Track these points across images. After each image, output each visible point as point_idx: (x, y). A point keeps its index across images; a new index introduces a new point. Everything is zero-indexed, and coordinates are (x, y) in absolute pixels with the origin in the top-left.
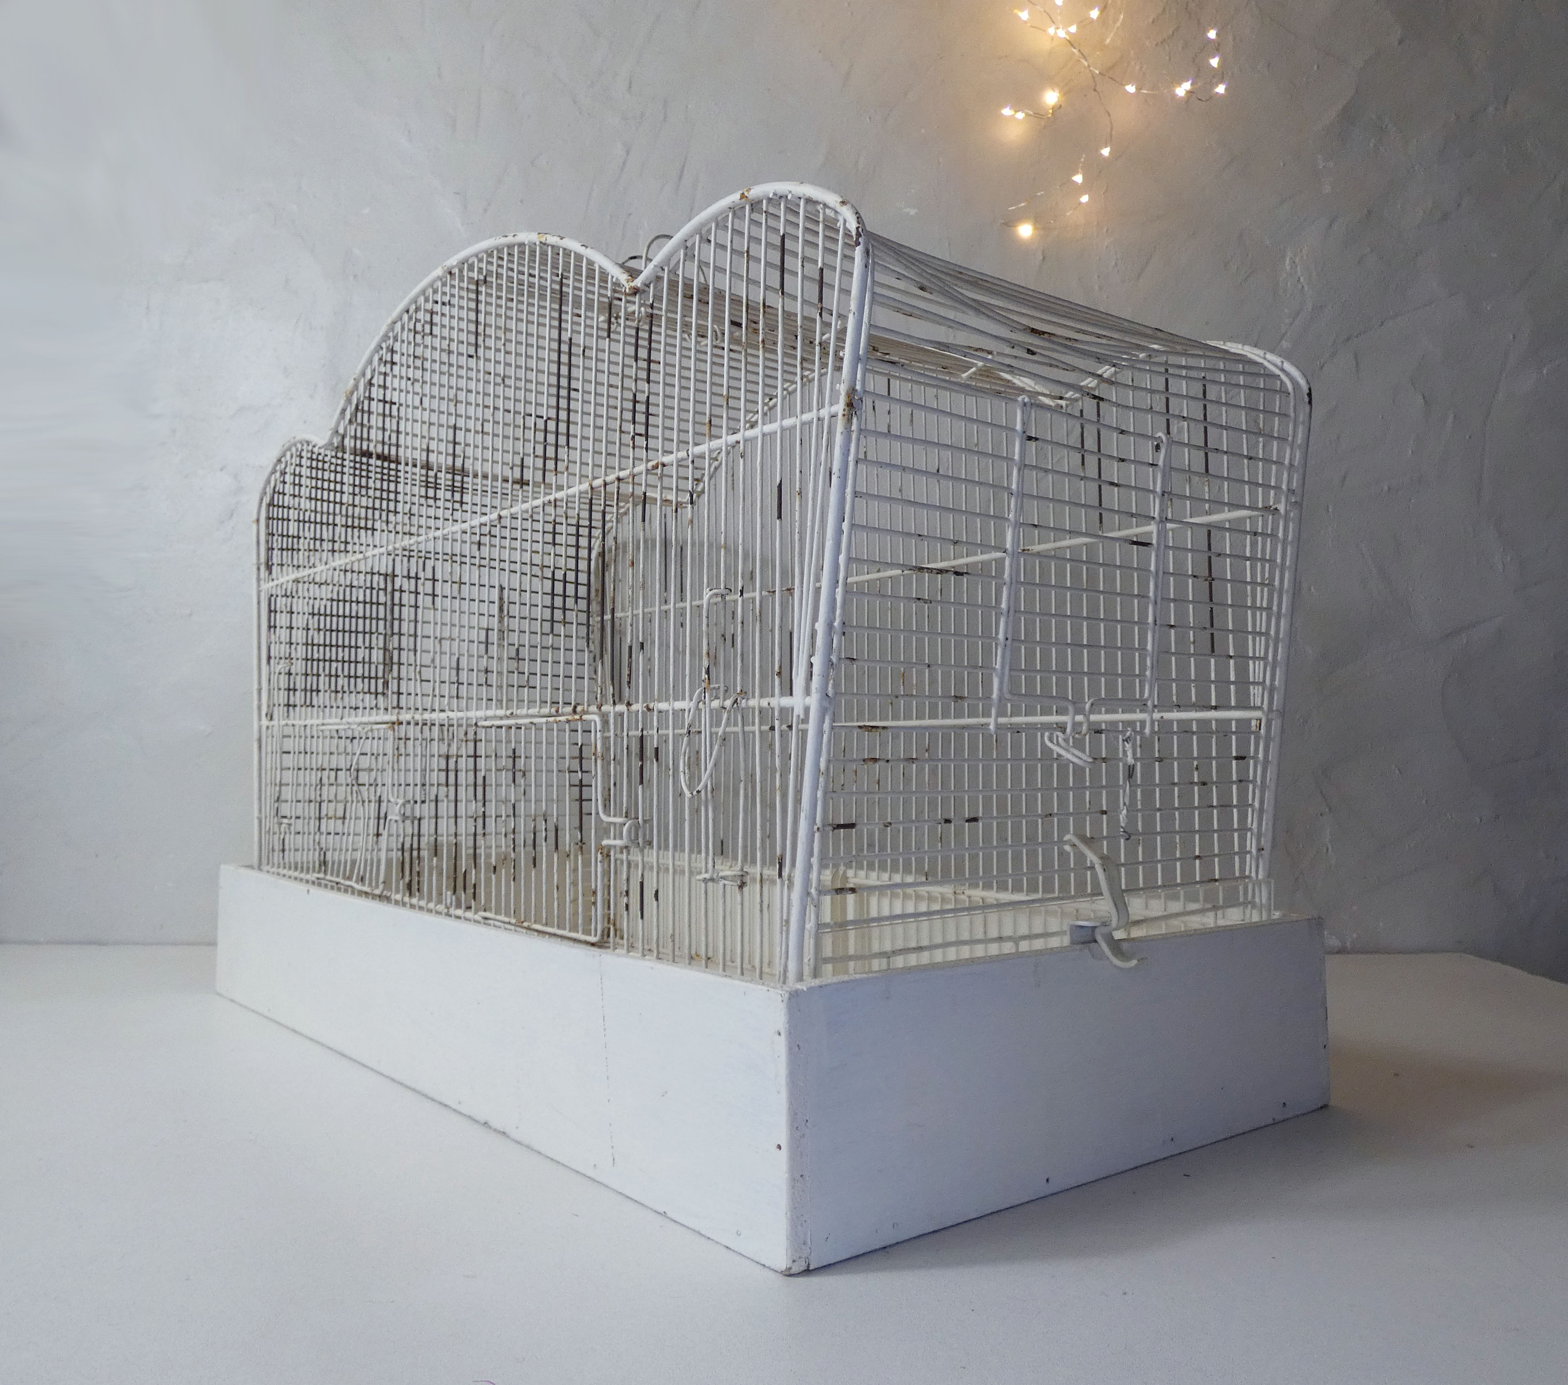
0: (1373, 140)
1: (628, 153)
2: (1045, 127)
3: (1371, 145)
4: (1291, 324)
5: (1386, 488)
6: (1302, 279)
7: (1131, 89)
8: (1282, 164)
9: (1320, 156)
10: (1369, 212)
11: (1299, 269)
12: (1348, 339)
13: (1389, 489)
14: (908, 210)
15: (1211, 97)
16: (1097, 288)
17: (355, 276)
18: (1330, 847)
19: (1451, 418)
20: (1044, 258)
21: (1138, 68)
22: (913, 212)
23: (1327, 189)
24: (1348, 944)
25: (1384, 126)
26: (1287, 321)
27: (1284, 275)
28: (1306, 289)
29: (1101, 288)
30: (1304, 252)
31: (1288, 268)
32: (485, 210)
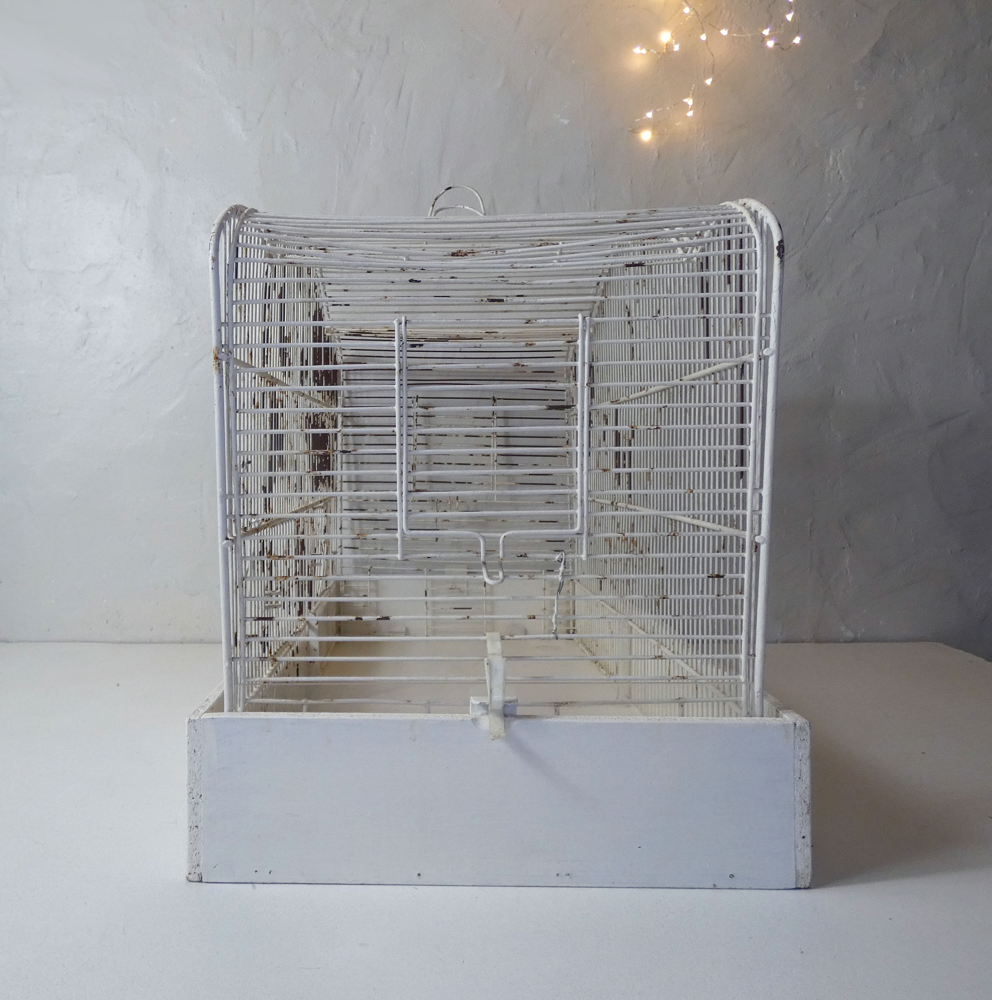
0: (894, 70)
1: (361, 78)
2: (660, 59)
3: (892, 73)
4: (832, 204)
5: (894, 321)
6: (841, 172)
7: (724, 32)
8: (829, 88)
9: (856, 82)
10: (890, 123)
11: (839, 164)
12: (871, 215)
13: (897, 322)
14: (562, 120)
15: (790, 47)
16: (696, 177)
17: (167, 169)
18: (848, 570)
19: (941, 273)
20: (659, 155)
21: (728, 15)
22: (566, 122)
23: (860, 105)
24: (859, 635)
25: (902, 59)
26: (830, 202)
27: (829, 169)
28: (844, 179)
29: (699, 178)
30: (843, 152)
31: (831, 163)
32: (259, 120)
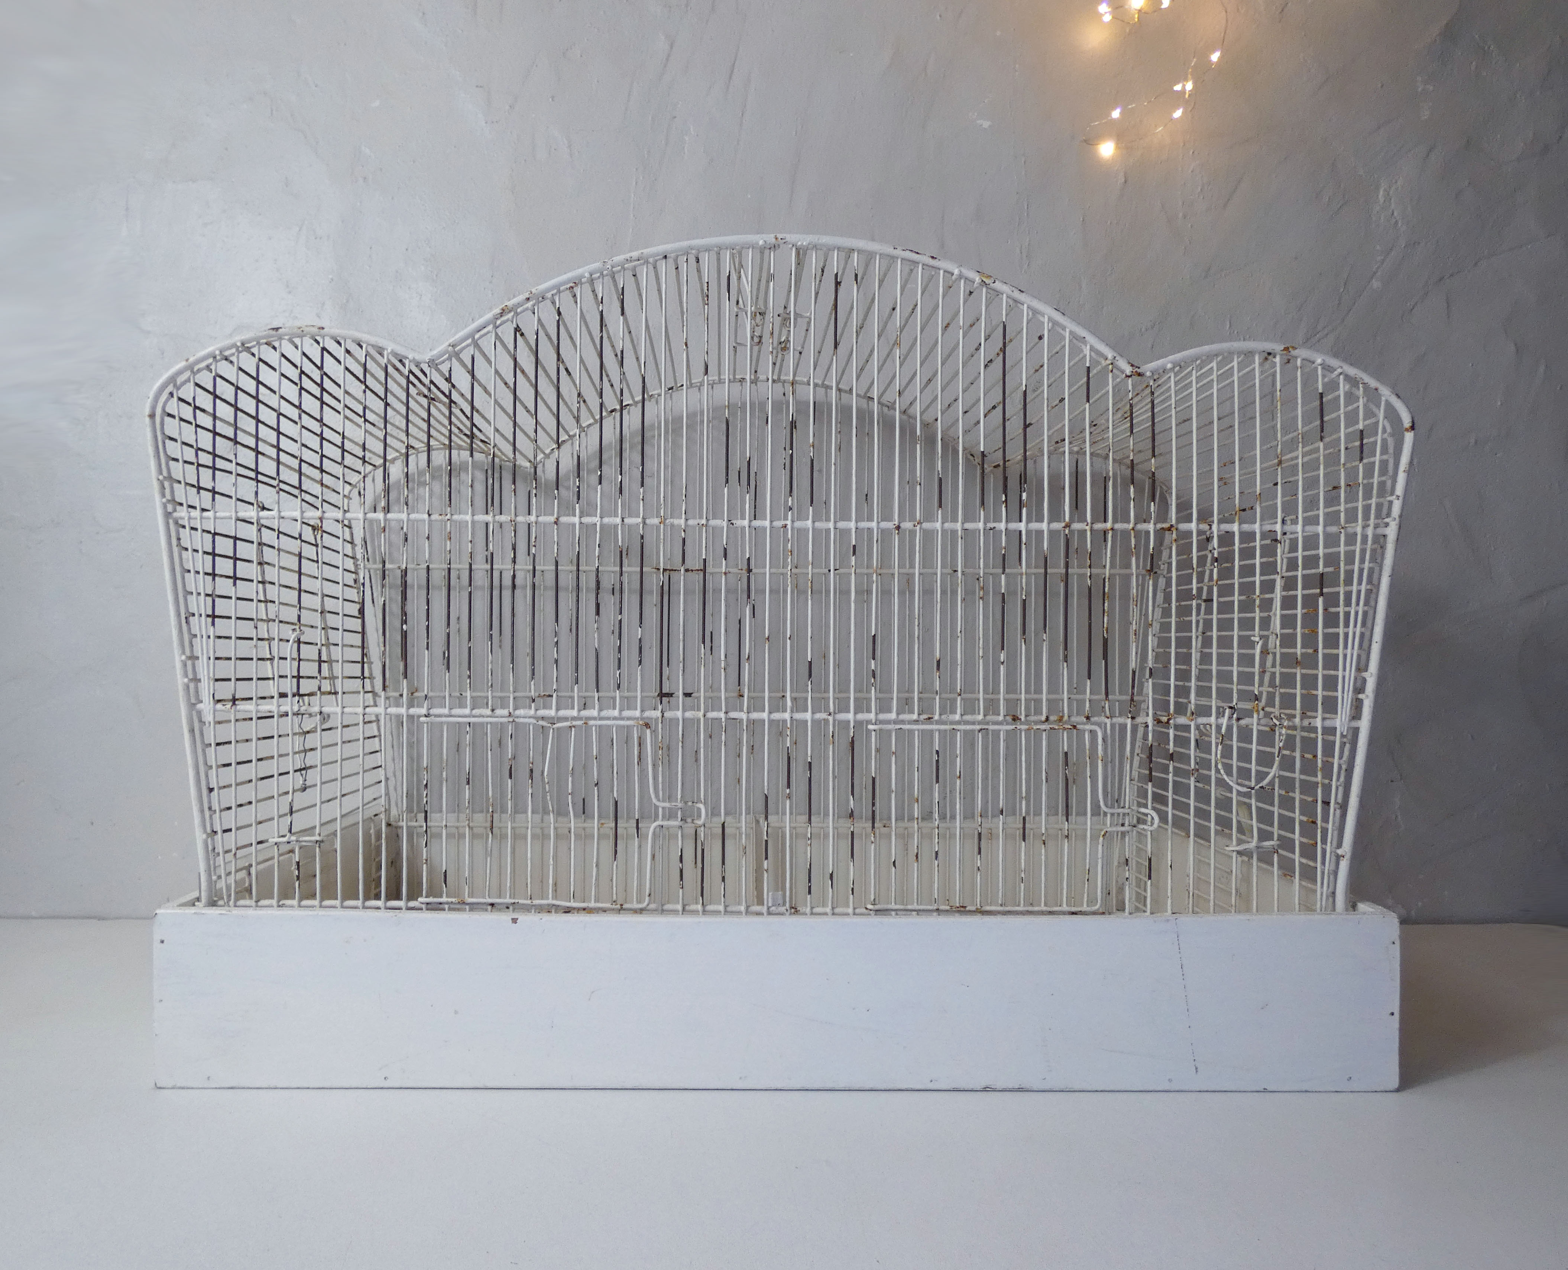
0: (1474, 63)
1: (672, 47)
3: (1473, 68)
4: (1383, 261)
5: (1472, 441)
6: (1396, 213)
8: (1380, 85)
9: (1419, 78)
10: (1468, 142)
11: (1393, 202)
12: (1441, 279)
13: (1476, 443)
14: (980, 122)
16: (1181, 216)
17: (365, 179)
18: (1399, 814)
19: (1542, 369)
20: (1125, 182)
22: (986, 124)
23: (1425, 114)
24: (1413, 913)
25: (1486, 48)
26: (1379, 258)
27: (1378, 208)
28: (1400, 224)
29: (1185, 217)
30: (1399, 183)
31: (1382, 200)
32: (512, 107)
